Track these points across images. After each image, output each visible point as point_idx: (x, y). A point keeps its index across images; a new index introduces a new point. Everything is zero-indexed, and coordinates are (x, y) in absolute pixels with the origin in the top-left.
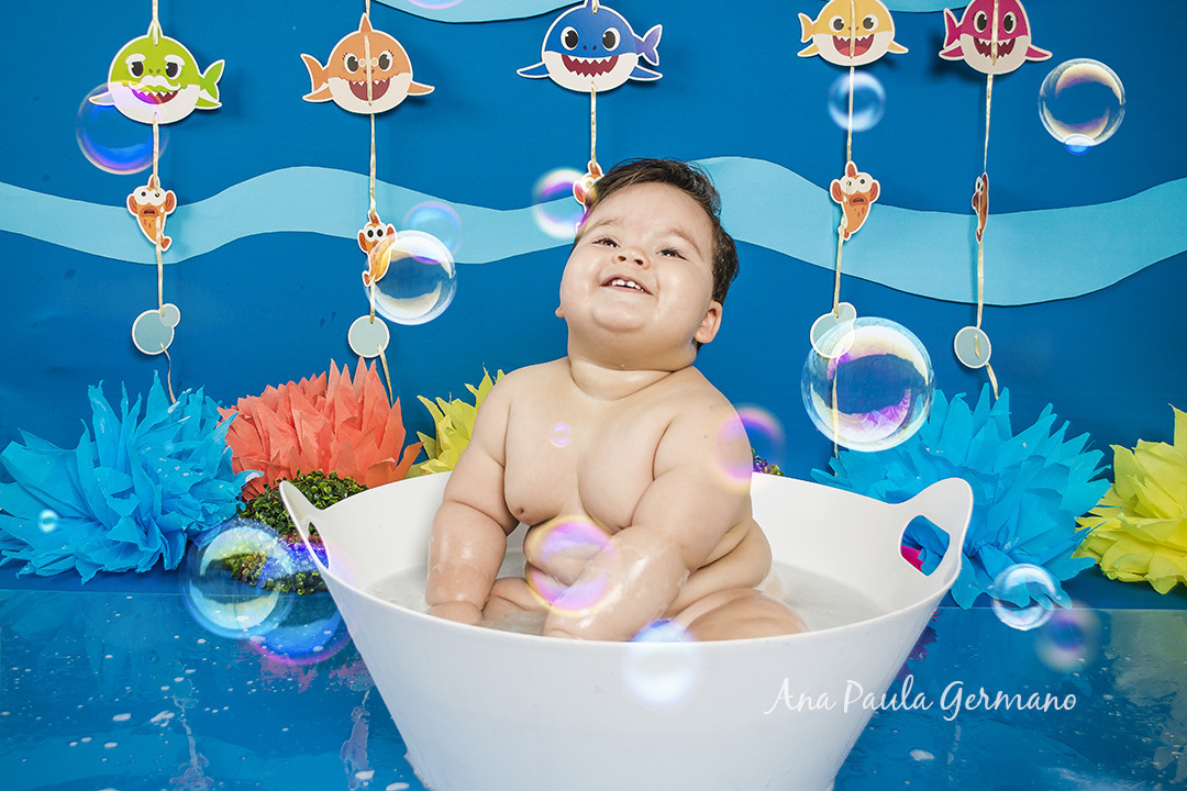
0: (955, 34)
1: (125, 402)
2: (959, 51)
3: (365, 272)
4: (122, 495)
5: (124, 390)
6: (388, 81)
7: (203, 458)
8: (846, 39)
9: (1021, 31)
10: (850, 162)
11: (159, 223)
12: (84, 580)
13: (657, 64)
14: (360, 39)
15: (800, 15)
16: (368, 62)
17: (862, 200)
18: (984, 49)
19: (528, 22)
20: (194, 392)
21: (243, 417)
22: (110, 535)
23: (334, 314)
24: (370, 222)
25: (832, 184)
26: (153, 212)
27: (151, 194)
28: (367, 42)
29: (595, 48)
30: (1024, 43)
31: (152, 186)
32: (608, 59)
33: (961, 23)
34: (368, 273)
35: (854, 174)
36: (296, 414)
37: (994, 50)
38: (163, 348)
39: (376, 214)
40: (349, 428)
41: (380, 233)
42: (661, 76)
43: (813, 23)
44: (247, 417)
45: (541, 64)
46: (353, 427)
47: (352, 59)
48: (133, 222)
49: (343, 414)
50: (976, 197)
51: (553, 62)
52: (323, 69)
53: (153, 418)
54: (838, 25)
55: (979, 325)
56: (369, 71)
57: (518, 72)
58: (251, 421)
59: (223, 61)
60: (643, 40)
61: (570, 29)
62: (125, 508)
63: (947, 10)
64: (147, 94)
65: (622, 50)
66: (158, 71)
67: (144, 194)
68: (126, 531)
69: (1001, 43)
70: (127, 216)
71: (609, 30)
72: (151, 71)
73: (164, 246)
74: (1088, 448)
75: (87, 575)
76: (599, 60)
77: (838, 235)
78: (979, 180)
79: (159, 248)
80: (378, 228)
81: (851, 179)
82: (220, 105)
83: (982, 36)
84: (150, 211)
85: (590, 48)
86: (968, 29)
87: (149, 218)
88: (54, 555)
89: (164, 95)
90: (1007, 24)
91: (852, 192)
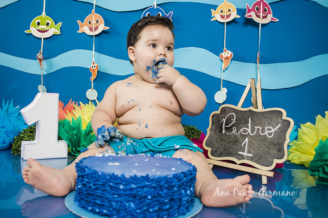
2: (250, 16)
3: (91, 77)
6: (98, 26)
8: (224, 15)
10: (225, 48)
14: (92, 16)
15: (211, 10)
16: (94, 22)
17: (228, 58)
19: (138, 11)
25: (220, 54)
26: (41, 60)
28: (94, 17)
31: (40, 53)
33: (251, 8)
35: (226, 51)
39: (94, 61)
41: (95, 66)
43: (215, 12)
52: (82, 24)
54: (222, 11)
56: (94, 24)
60: (168, 15)
61: (149, 13)
63: (247, 4)
66: (44, 24)
67: (39, 55)
71: (159, 13)
72: (42, 24)
78: (258, 53)
80: (94, 65)
81: (225, 53)
82: (60, 33)
83: (258, 13)
86: (253, 10)
87: (40, 62)
91: (225, 56)
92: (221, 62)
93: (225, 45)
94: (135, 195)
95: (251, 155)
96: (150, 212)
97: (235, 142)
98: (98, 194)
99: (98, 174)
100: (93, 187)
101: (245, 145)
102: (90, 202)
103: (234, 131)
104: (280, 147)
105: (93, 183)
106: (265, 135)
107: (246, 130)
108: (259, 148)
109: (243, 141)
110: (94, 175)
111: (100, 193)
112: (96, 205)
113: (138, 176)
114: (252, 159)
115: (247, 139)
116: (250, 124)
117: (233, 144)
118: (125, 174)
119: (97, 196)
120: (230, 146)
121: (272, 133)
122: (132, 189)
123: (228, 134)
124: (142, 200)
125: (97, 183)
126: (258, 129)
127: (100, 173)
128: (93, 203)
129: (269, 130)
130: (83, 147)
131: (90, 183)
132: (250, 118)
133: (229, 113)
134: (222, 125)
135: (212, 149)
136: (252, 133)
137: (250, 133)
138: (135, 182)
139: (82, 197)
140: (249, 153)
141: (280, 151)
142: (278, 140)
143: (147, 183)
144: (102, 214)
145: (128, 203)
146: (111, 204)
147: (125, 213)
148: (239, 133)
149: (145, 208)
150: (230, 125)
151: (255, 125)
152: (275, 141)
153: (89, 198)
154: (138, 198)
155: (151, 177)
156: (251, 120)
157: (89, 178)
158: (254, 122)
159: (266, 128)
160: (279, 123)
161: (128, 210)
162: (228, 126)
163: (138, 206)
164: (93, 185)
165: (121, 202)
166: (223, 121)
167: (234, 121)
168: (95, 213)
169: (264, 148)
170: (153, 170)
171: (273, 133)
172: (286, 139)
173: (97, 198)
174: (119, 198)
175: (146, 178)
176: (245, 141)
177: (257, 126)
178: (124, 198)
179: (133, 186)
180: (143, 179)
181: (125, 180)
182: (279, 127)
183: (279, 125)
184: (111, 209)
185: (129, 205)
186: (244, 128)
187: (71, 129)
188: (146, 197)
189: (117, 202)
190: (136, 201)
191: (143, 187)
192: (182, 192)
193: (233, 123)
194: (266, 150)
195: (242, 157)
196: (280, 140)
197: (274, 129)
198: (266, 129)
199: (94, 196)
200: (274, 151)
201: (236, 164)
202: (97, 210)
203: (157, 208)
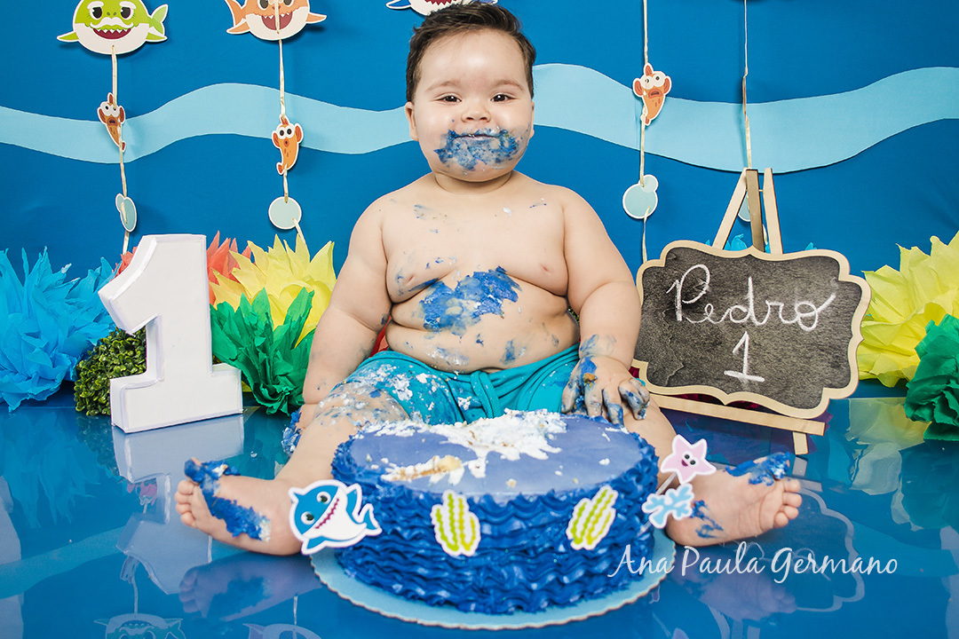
3: (279, 163)
6: (292, 13)
17: (658, 93)
24: (281, 124)
25: (634, 81)
26: (114, 122)
27: (111, 108)
31: (111, 101)
35: (651, 73)
39: (286, 118)
41: (289, 132)
52: (242, 8)
56: (277, 7)
59: (166, 6)
66: (115, 14)
67: (107, 108)
73: (123, 148)
80: (288, 127)
82: (166, 38)
87: (113, 127)
91: (650, 87)
92: (639, 103)
93: (646, 57)
94: (525, 548)
95: (762, 380)
96: (563, 585)
97: (715, 345)
98: (422, 552)
99: (417, 499)
100: (405, 535)
101: (741, 351)
102: (397, 571)
103: (709, 316)
104: (837, 357)
105: (405, 524)
106: (796, 325)
107: (741, 311)
108: (780, 360)
109: (737, 342)
110: (403, 502)
111: (427, 549)
112: (416, 579)
113: (527, 498)
114: (763, 389)
115: (746, 337)
116: (750, 296)
117: (708, 351)
118: (492, 493)
119: (417, 555)
120: (701, 355)
121: (813, 319)
122: (515, 534)
123: (693, 322)
124: (541, 558)
125: (416, 521)
126: (776, 309)
127: (421, 497)
128: (406, 575)
129: (804, 309)
130: (284, 378)
131: (394, 522)
132: (750, 279)
133: (691, 266)
134: (674, 298)
135: (650, 364)
136: (759, 319)
137: (754, 319)
138: (525, 515)
139: (368, 558)
140: (756, 374)
141: (838, 367)
142: (830, 338)
143: (553, 513)
144: (435, 600)
145: (507, 567)
146: (460, 575)
147: (499, 594)
148: (723, 319)
149: (551, 578)
150: (696, 299)
151: (767, 298)
152: (823, 341)
153: (392, 559)
154: (532, 553)
155: (562, 496)
156: (753, 282)
157: (391, 509)
158: (763, 290)
159: (797, 306)
160: (832, 291)
161: (508, 586)
162: (687, 302)
163: (532, 574)
164: (405, 529)
165: (489, 569)
166: (675, 287)
167: (706, 288)
168: (415, 598)
169: (795, 361)
170: (558, 473)
171: (817, 316)
172: (852, 335)
173: (417, 560)
174: (482, 559)
175: (548, 501)
176: (741, 342)
177: (771, 300)
178: (496, 558)
179: (517, 524)
180: (541, 504)
181: (498, 511)
182: (833, 302)
183: (832, 297)
184: (461, 587)
185: (508, 573)
186: (736, 306)
187: (244, 330)
188: (552, 549)
189: (478, 569)
190: (529, 560)
191: (543, 527)
192: (635, 521)
193: (704, 292)
194: (801, 365)
195: (736, 385)
196: (835, 337)
197: (817, 307)
198: (796, 309)
199: (409, 556)
200: (821, 367)
201: (722, 404)
202: (421, 592)
203: (580, 573)
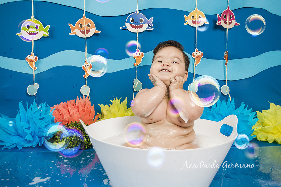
0: (220, 20)
1: (27, 106)
2: (220, 23)
3: (84, 75)
4: (28, 128)
5: (27, 103)
6: (90, 30)
7: (47, 119)
8: (195, 21)
9: (233, 19)
10: (196, 48)
11: (34, 64)
12: (19, 149)
13: (152, 26)
14: (83, 20)
15: (184, 15)
16: (85, 25)
17: (199, 57)
18: (226, 23)
19: (122, 16)
20: (43, 104)
21: (56, 109)
22: (26, 138)
23: (77, 85)
24: (85, 63)
25: (192, 54)
26: (32, 61)
27: (31, 57)
28: (85, 21)
29: (138, 22)
30: (234, 21)
31: (32, 55)
32: (141, 25)
33: (221, 17)
34: (85, 75)
35: (197, 51)
36: (69, 108)
37: (228, 23)
38: (35, 94)
40: (82, 112)
41: (88, 66)
42: (153, 29)
43: (187, 17)
44: (57, 109)
45: (125, 26)
46: (83, 111)
47: (81, 25)
48: (27, 64)
49: (81, 108)
50: (225, 56)
51: (128, 26)
52: (74, 27)
53: (34, 110)
54: (193, 17)
55: (226, 85)
56: (85, 28)
57: (120, 28)
58: (58, 110)
59: (49, 25)
60: (149, 21)
61: (132, 18)
62: (29, 132)
63: (218, 14)
64: (31, 33)
65: (144, 23)
66: (33, 27)
67: (30, 57)
68: (29, 137)
69: (229, 22)
70: (26, 62)
71: (141, 18)
72: (32, 27)
73: (35, 69)
74: (252, 112)
75: (20, 148)
76: (139, 25)
77: (194, 65)
78: (225, 52)
79: (34, 70)
81: (197, 52)
82: (49, 35)
83: (225, 20)
84: (31, 61)
85: (137, 22)
86: (222, 18)
87: (31, 63)
88: (11, 143)
89: (35, 33)
90: (230, 17)
91: (197, 55)
93: (196, 46)
